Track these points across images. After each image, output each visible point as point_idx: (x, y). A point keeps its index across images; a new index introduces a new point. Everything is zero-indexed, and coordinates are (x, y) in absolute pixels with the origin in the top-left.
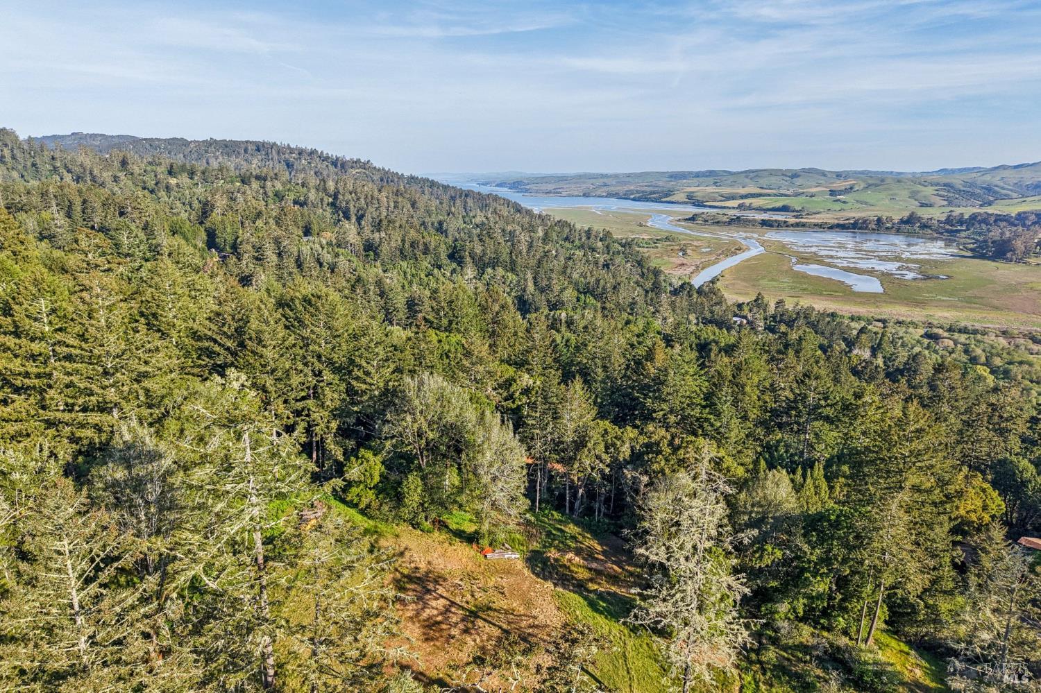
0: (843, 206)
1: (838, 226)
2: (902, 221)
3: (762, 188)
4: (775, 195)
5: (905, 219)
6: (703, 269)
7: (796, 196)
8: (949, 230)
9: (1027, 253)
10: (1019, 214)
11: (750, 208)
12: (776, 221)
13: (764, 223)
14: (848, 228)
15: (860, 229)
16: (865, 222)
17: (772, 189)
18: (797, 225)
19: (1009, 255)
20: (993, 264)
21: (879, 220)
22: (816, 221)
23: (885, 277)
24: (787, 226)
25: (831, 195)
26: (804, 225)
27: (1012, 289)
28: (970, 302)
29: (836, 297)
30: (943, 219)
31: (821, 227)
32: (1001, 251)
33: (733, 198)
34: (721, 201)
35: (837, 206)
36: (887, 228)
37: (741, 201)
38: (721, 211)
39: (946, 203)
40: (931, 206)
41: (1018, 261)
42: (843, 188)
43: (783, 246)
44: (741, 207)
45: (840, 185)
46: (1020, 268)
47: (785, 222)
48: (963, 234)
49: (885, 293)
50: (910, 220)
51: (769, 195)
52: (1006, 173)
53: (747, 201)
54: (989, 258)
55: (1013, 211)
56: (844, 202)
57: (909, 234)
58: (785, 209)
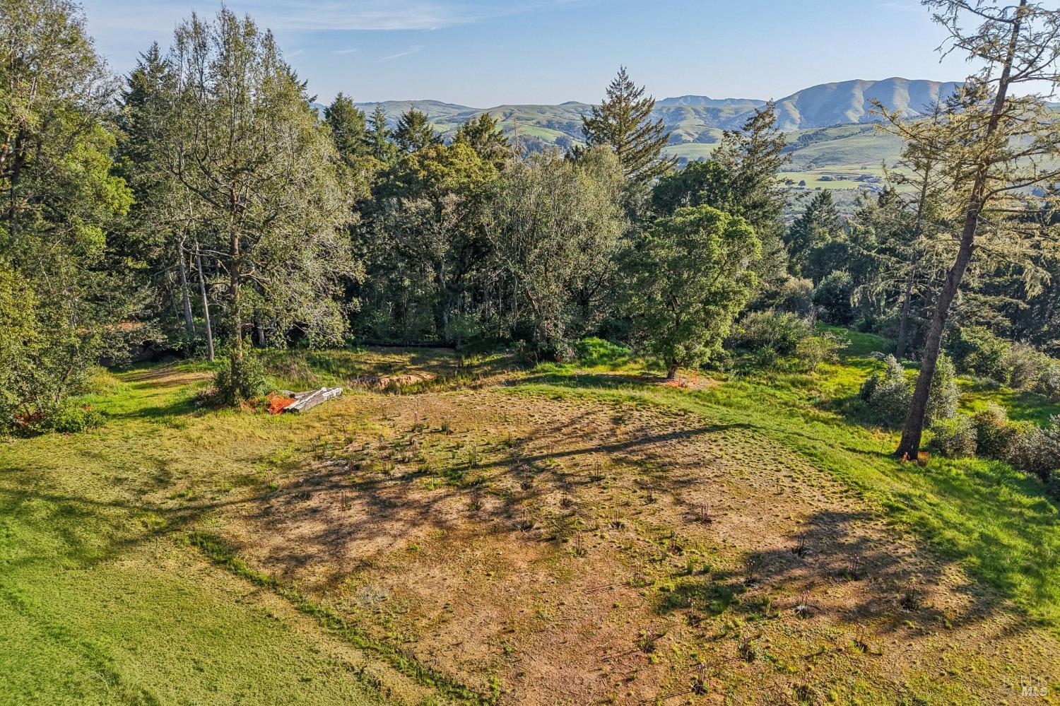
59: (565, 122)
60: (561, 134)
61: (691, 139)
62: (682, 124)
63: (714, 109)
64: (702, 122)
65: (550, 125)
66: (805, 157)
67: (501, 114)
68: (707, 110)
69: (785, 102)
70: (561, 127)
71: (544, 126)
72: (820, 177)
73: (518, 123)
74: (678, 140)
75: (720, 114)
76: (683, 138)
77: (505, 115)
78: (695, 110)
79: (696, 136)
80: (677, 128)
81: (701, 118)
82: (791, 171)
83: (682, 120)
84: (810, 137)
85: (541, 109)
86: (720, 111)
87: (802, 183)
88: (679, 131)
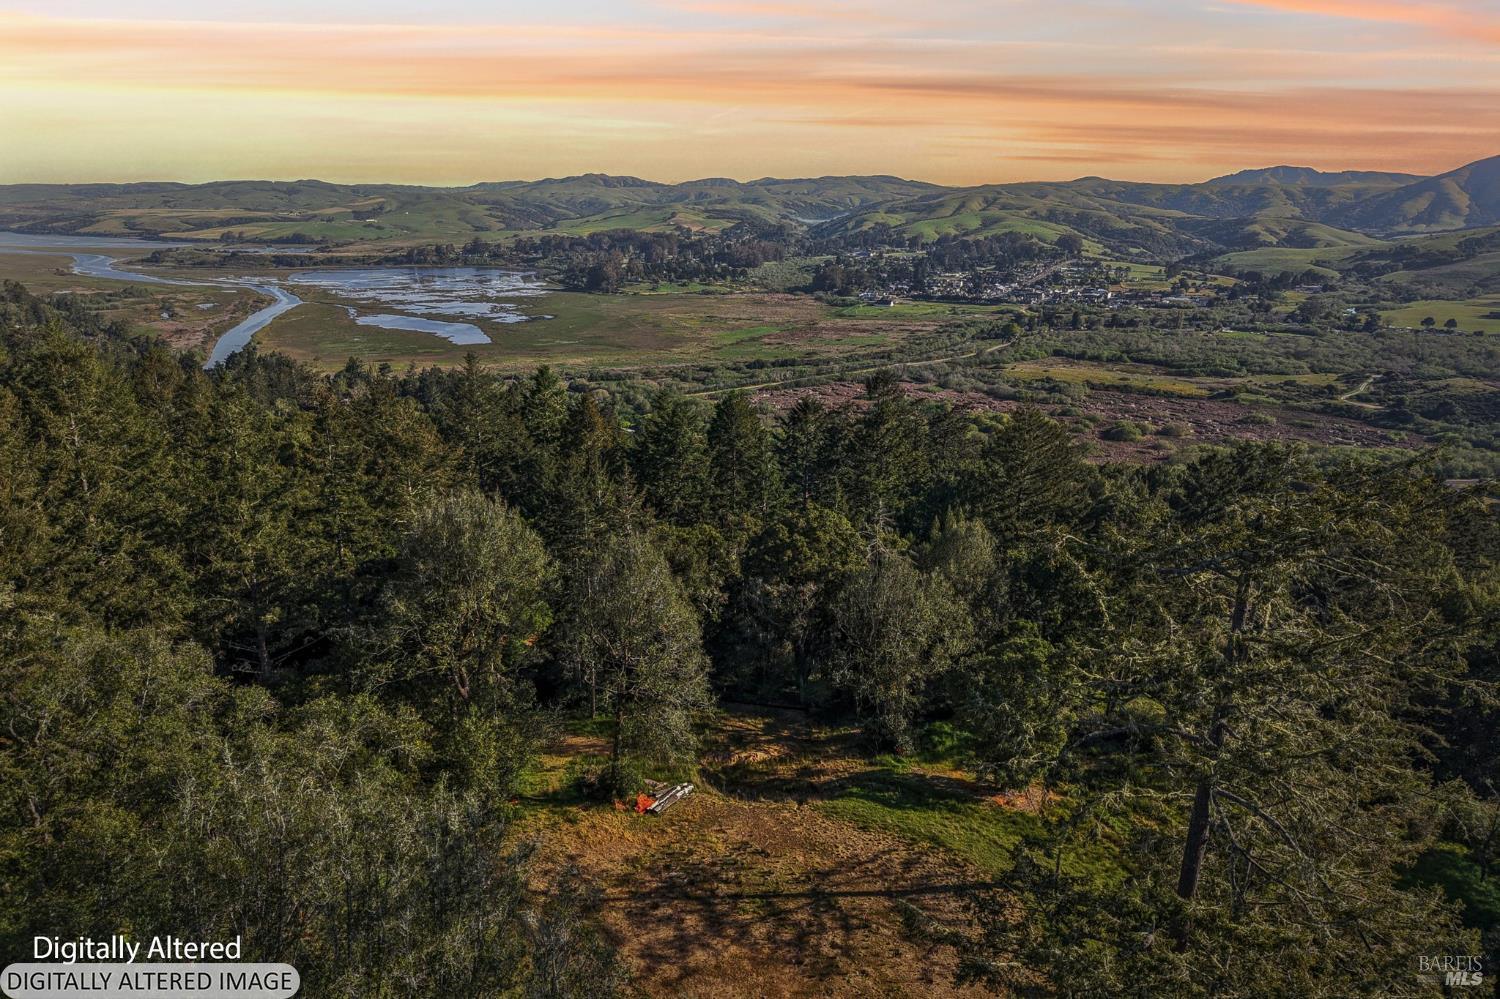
0: (380, 233)
1: (387, 260)
2: (466, 250)
3: (249, 210)
4: (273, 220)
5: (469, 247)
6: (219, 334)
7: (307, 220)
8: (524, 257)
9: (621, 280)
10: (592, 236)
11: (241, 239)
12: (296, 257)
13: (279, 261)
14: (402, 262)
15: (417, 263)
16: (421, 252)
17: (259, 210)
18: (329, 261)
19: (604, 285)
20: (591, 297)
21: (438, 249)
22: (355, 254)
23: (482, 322)
24: (315, 264)
25: (356, 218)
26: (339, 261)
27: (625, 324)
28: (594, 344)
29: (437, 354)
30: (513, 246)
31: (364, 263)
32: (595, 281)
33: (206, 224)
34: (188, 230)
35: (372, 234)
36: (452, 260)
37: (225, 230)
38: (202, 246)
39: (503, 226)
40: (487, 229)
41: (615, 292)
42: (370, 208)
43: (325, 292)
44: (226, 238)
45: (362, 204)
46: (618, 299)
47: (311, 258)
48: (542, 263)
49: (494, 343)
50: (476, 248)
51: (264, 220)
52: (554, 189)
53: (235, 230)
54: (582, 290)
55: (585, 232)
56: (379, 228)
57: (481, 266)
58: (298, 240)
59: (1075, 211)
60: (1065, 229)
61: (1275, 240)
62: (1259, 215)
63: (1318, 190)
64: (1297, 212)
65: (1052, 216)
66: (1467, 275)
67: (981, 200)
68: (1307, 192)
69: (1444, 181)
70: (1067, 219)
71: (1042, 218)
72: (1487, 311)
73: (1003, 213)
74: (1252, 242)
75: (1331, 199)
76: (1262, 238)
77: (986, 200)
78: (1286, 192)
79: (1284, 235)
80: (1253, 222)
81: (1296, 204)
82: (1438, 298)
83: (1264, 207)
84: (1479, 242)
85: (1040, 189)
86: (1329, 193)
87: (1452, 323)
88: (1256, 228)
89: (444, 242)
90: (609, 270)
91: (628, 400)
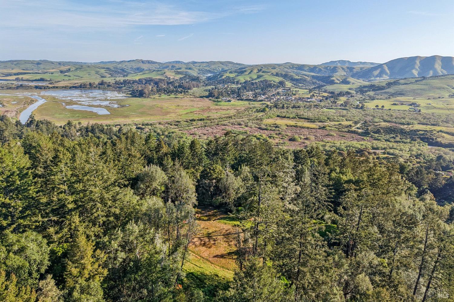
0: (70, 78)
1: (73, 87)
2: (99, 84)
3: (24, 70)
4: (33, 73)
5: (100, 83)
6: (20, 112)
7: (44, 73)
8: (118, 86)
9: (149, 94)
10: (139, 80)
11: (22, 80)
12: (43, 86)
13: (36, 87)
14: (78, 88)
15: (83, 88)
16: (85, 85)
17: (27, 70)
18: (54, 87)
19: (144, 95)
20: (140, 99)
21: (90, 84)
22: (62, 85)
23: (106, 107)
24: (49, 88)
25: (61, 73)
26: (57, 87)
27: (152, 107)
28: (142, 114)
29: (93, 118)
30: (114, 82)
31: (65, 88)
32: (141, 94)
33: (10, 75)
34: (3, 76)
35: (67, 78)
36: (95, 87)
37: (17, 77)
38: (9, 82)
39: (110, 76)
40: (105, 77)
41: (148, 97)
42: (66, 70)
43: (54, 98)
44: (17, 79)
45: (64, 68)
46: (149, 100)
47: (47, 86)
48: (124, 88)
49: (111, 114)
50: (102, 83)
51: (30, 73)
52: (126, 64)
53: (20, 77)
54: (137, 97)
55: (137, 78)
56: (69, 76)
57: (104, 89)
58: (42, 80)
59: (284, 73)
60: (281, 79)
61: (339, 82)
62: (335, 74)
63: (351, 67)
64: (345, 74)
65: (277, 75)
66: (388, 93)
68: (348, 68)
69: (384, 65)
70: (282, 75)
71: (275, 75)
72: (392, 103)
73: (263, 74)
74: (332, 83)
75: (354, 70)
76: (335, 81)
77: (258, 70)
78: (342, 68)
79: (341, 80)
81: (345, 71)
82: (381, 99)
83: (336, 72)
84: (391, 84)
85: (274, 66)
86: (354, 68)
87: (383, 107)
88: (334, 78)
89: (92, 81)
90: (146, 91)
91: (155, 132)
